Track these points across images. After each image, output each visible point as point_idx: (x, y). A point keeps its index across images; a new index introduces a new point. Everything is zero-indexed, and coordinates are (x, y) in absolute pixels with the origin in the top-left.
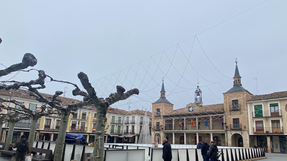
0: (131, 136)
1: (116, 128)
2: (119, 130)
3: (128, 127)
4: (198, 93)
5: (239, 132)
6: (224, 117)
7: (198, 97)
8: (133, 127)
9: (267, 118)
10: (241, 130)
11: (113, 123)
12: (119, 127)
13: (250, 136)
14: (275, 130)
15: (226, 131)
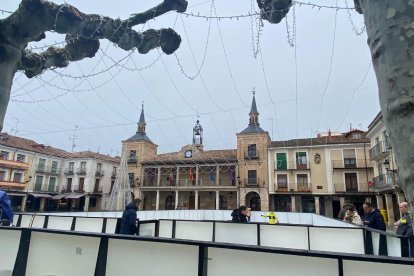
0: (78, 196)
1: (45, 182)
2: (52, 186)
3: (70, 180)
4: (198, 130)
5: (255, 190)
6: (236, 169)
7: (198, 137)
8: (82, 180)
9: (292, 171)
10: (258, 186)
11: (40, 172)
12: (53, 180)
13: (270, 196)
14: (302, 188)
15: (239, 188)
